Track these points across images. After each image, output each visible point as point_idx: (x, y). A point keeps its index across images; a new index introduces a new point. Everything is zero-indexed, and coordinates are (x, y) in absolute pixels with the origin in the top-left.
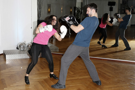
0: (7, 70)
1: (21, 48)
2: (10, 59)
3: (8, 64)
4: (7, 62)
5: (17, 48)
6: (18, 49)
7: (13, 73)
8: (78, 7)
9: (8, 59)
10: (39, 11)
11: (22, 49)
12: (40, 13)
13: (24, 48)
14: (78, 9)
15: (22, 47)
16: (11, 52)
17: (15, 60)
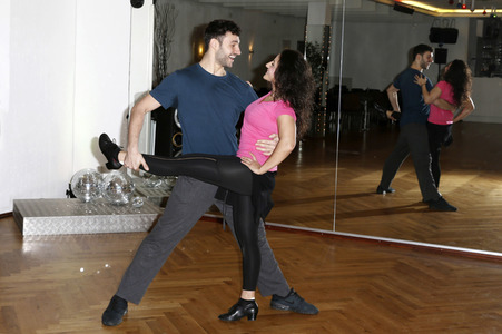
0: (24, 276)
1: (84, 194)
2: (39, 233)
3: (29, 254)
4: (27, 247)
5: (67, 193)
6: (73, 196)
7: (48, 286)
8: (314, 44)
9: (31, 233)
10: (161, 52)
11: (88, 198)
12: (164, 60)
13: (97, 193)
14: (314, 49)
15: (88, 188)
16: (43, 208)
17: (58, 237)
